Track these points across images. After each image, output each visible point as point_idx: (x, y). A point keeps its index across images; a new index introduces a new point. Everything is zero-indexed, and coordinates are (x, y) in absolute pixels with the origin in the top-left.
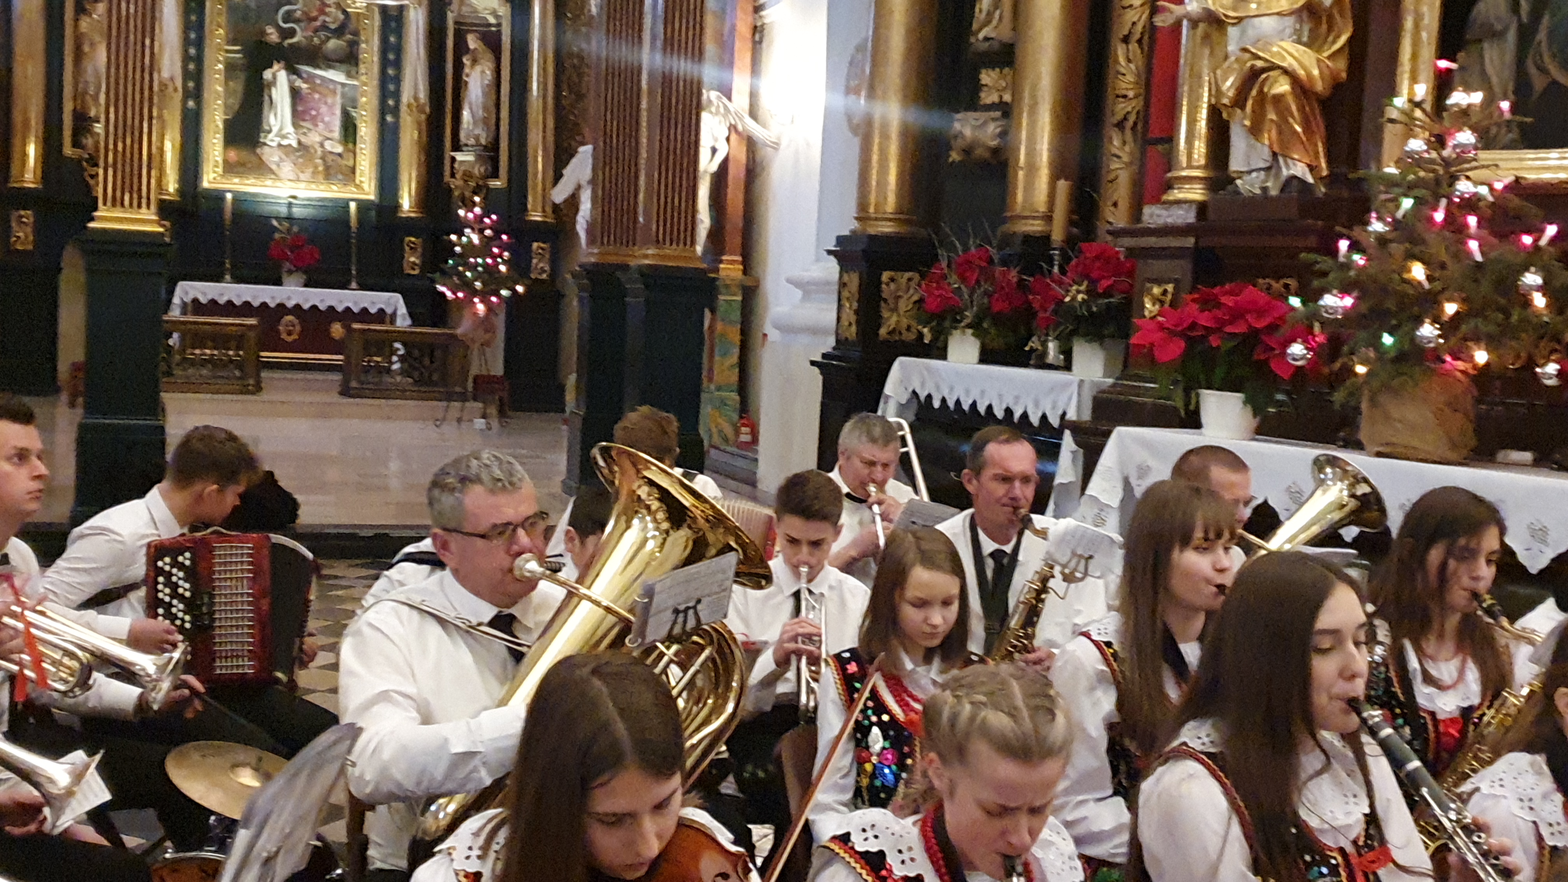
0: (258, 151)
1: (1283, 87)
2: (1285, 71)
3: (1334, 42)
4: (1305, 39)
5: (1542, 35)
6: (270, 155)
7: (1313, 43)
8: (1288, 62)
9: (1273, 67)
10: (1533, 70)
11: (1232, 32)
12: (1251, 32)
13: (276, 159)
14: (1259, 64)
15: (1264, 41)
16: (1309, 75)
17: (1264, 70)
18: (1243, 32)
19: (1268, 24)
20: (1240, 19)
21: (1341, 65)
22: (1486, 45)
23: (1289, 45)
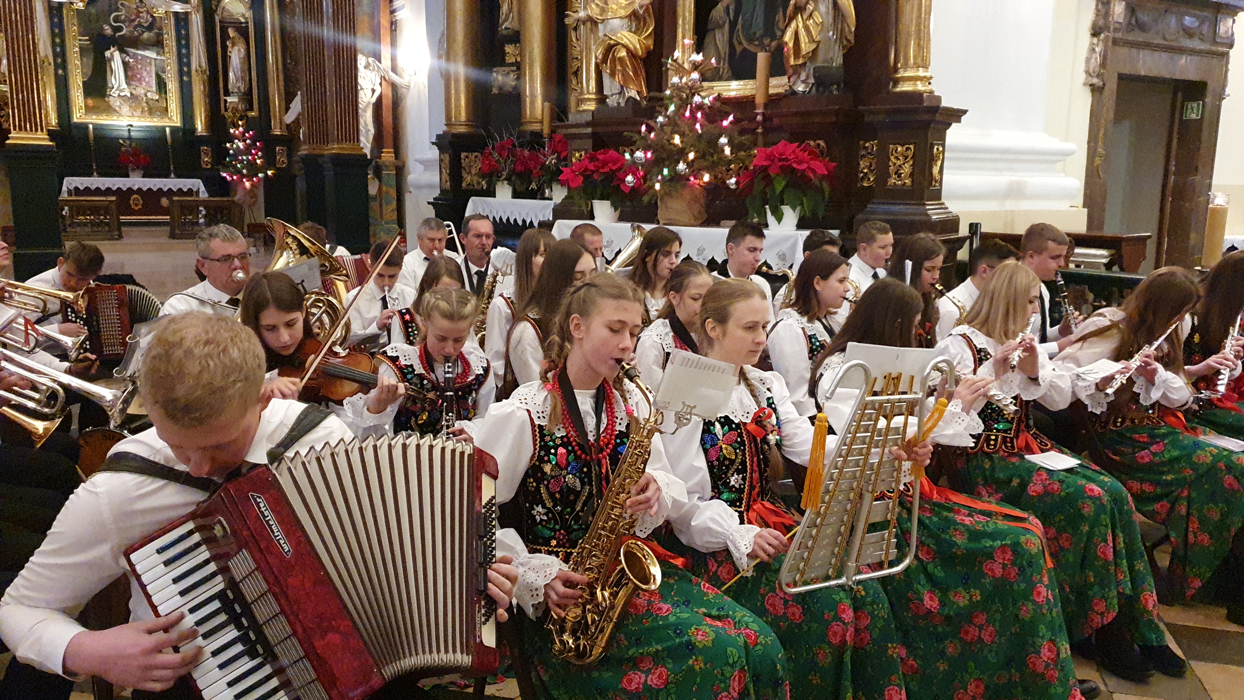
0: (106, 99)
1: (623, 53)
2: (625, 46)
3: (647, 30)
4: (633, 30)
5: (739, 26)
6: (114, 101)
7: (637, 31)
8: (625, 41)
9: (618, 44)
10: (736, 43)
11: (600, 26)
12: (608, 27)
13: (118, 104)
14: (612, 42)
15: (614, 31)
16: (635, 48)
17: (614, 45)
18: (605, 27)
19: (616, 22)
20: (603, 21)
21: (650, 43)
22: (717, 32)
23: (626, 33)
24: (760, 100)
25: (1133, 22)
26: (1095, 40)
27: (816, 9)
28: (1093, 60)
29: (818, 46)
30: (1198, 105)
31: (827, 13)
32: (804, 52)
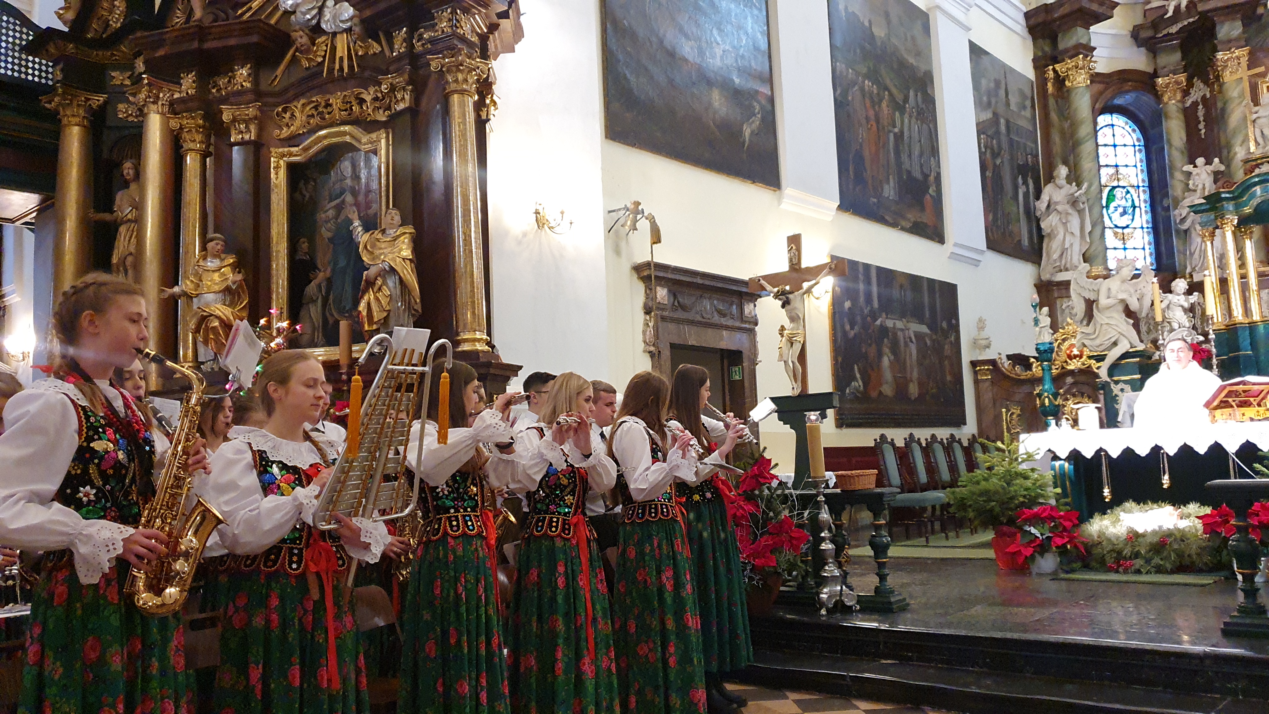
2: (218, 317)
3: (241, 303)
4: (227, 303)
7: (232, 305)
8: (218, 313)
9: (212, 315)
10: (328, 314)
11: (194, 299)
12: (202, 301)
14: (205, 314)
15: (208, 305)
16: (228, 319)
17: (207, 317)
18: (199, 301)
19: (210, 297)
20: (197, 295)
21: (245, 314)
22: (311, 306)
23: (218, 306)
24: (344, 362)
25: (676, 304)
26: (648, 317)
27: (385, 283)
28: (648, 333)
29: (388, 315)
31: (395, 287)
32: (376, 320)
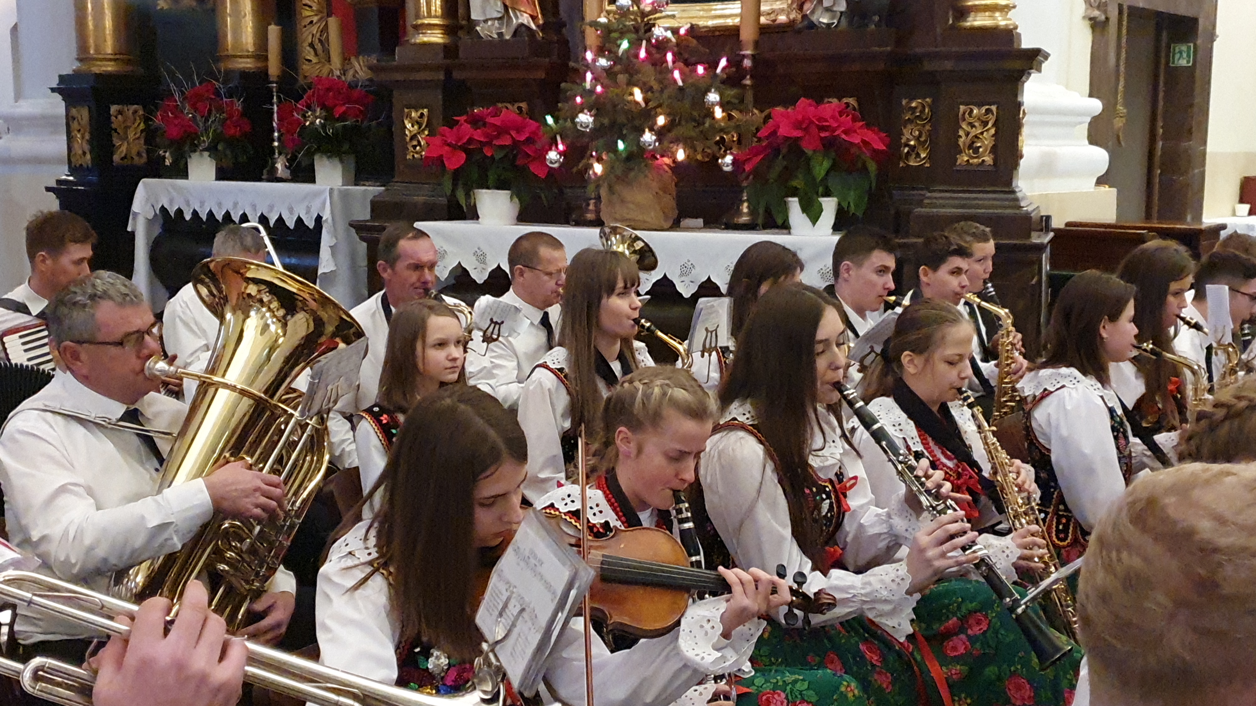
24: (748, 35)
30: (1189, 48)
